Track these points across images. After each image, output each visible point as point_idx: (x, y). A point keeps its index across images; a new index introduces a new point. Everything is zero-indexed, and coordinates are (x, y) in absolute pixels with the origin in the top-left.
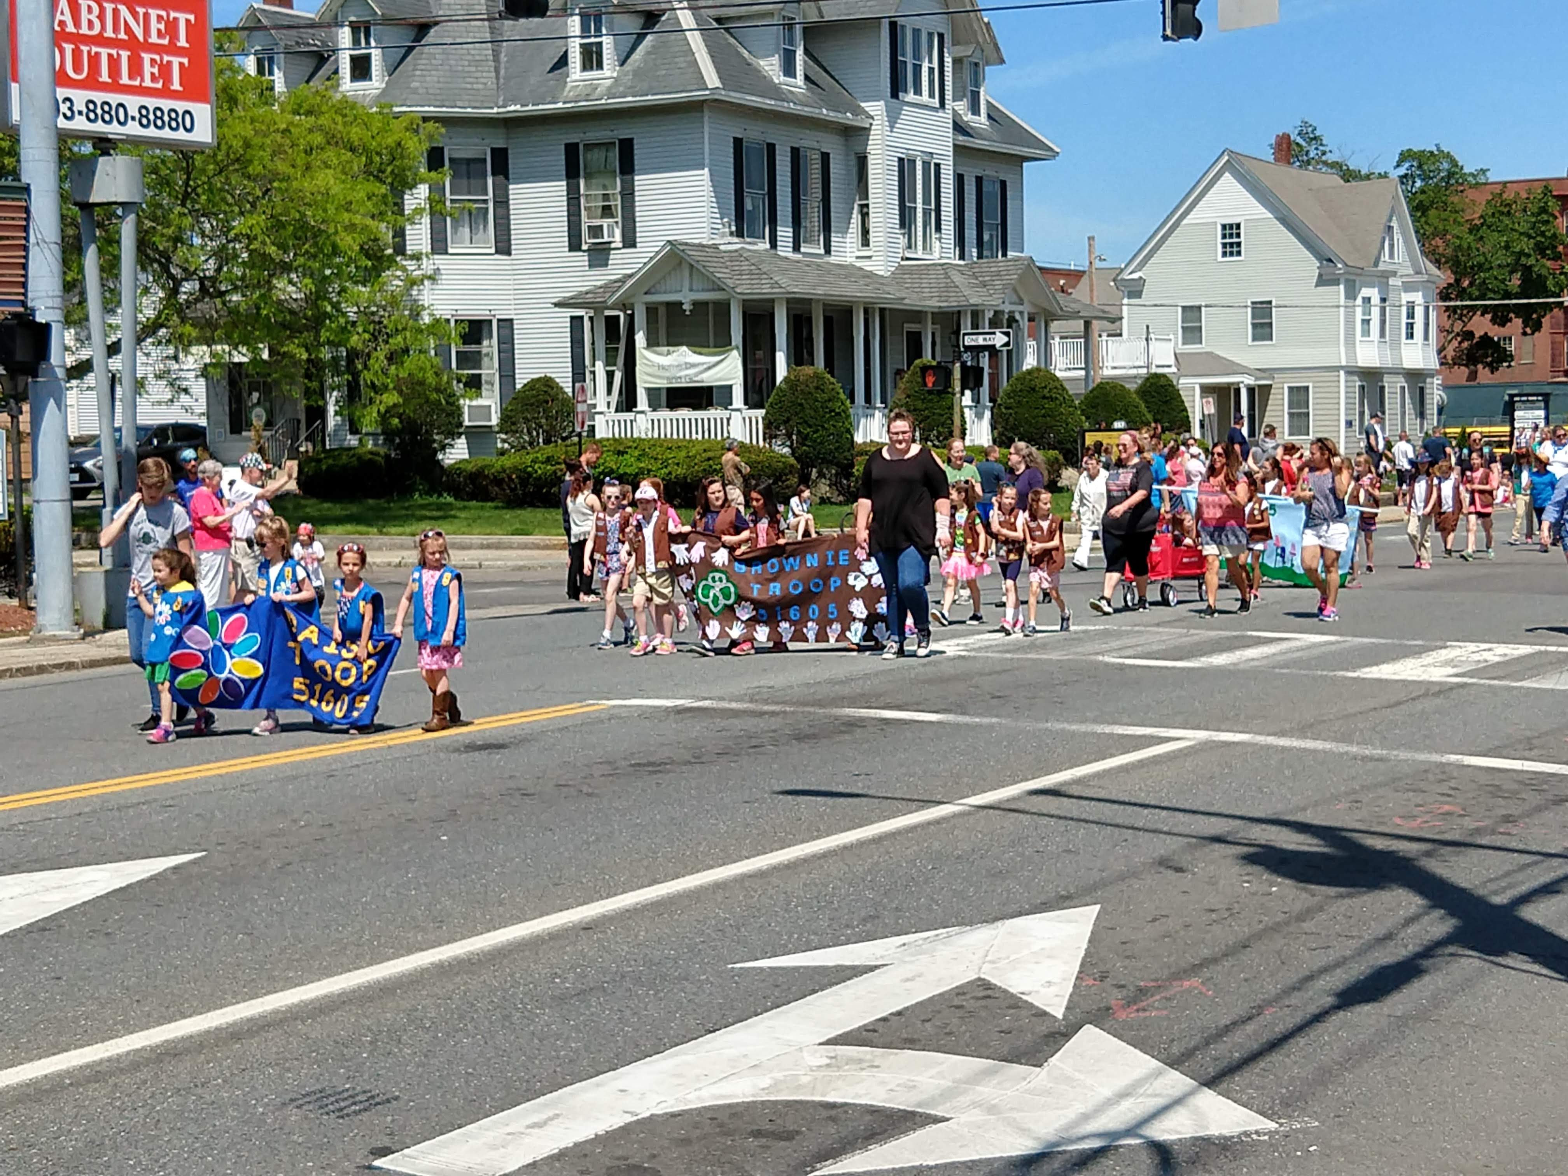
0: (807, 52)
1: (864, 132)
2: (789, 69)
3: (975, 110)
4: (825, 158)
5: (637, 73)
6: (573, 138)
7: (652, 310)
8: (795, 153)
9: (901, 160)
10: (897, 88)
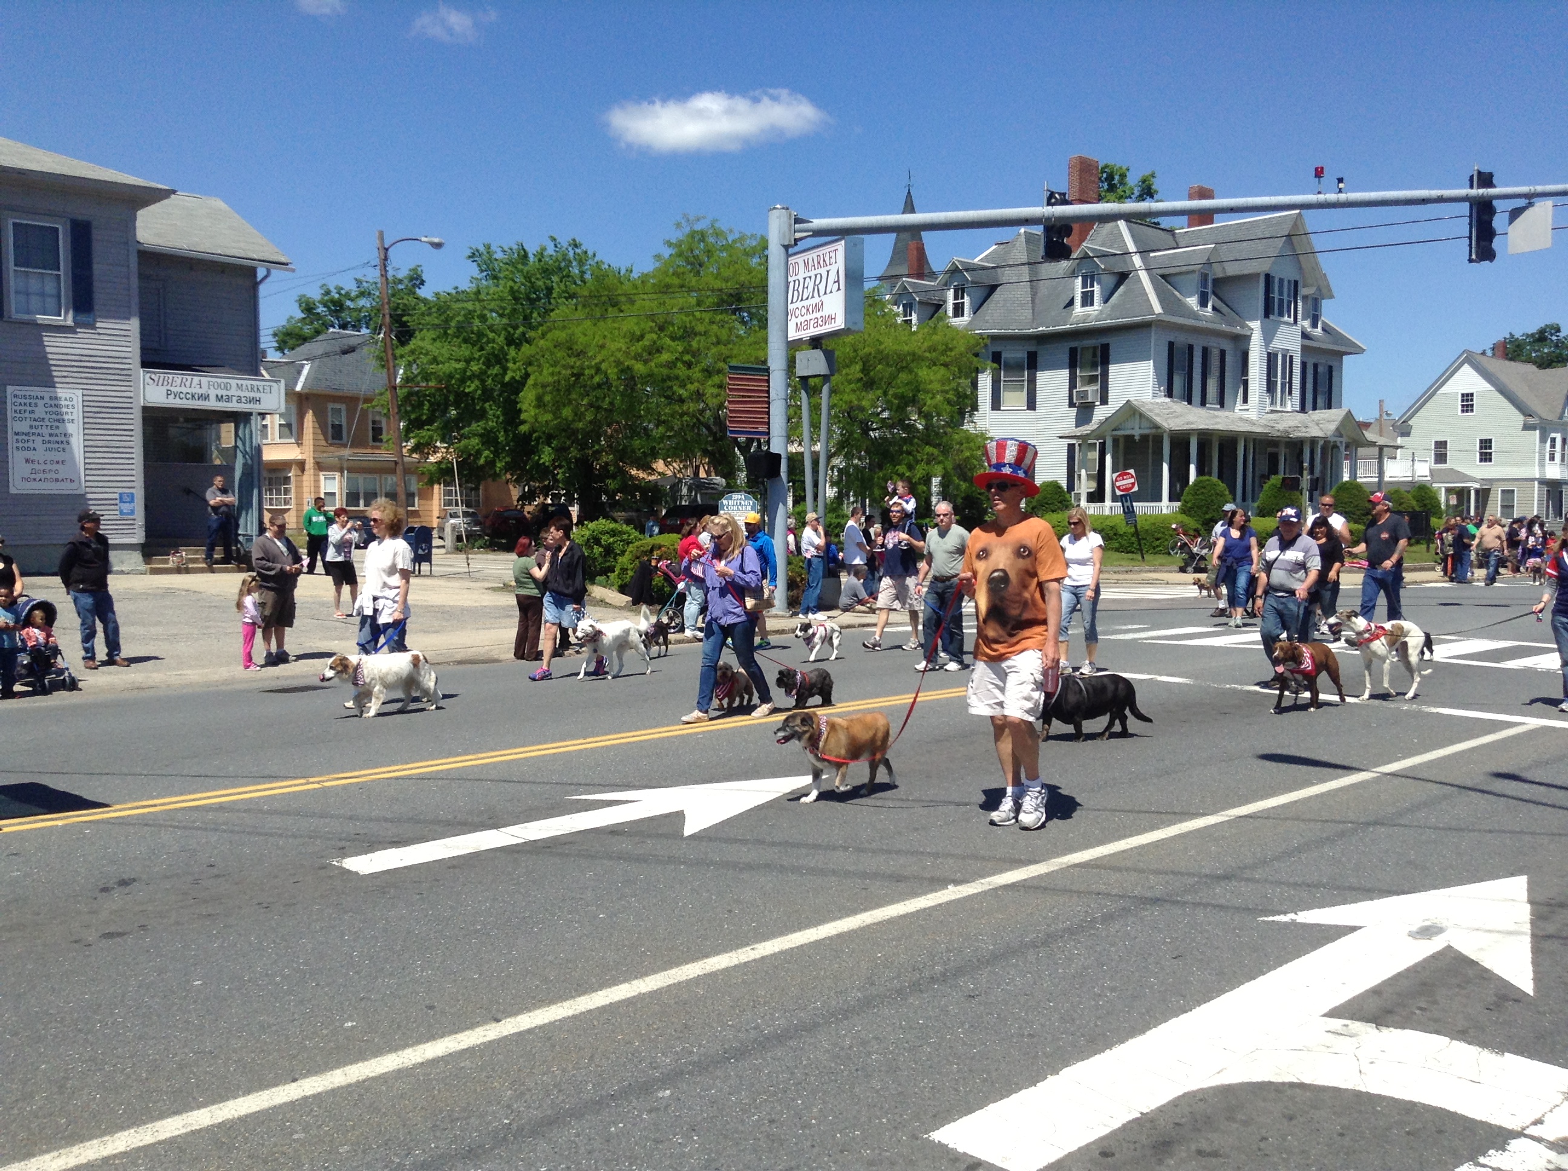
0: (1214, 293)
1: (1247, 338)
2: (1203, 303)
3: (1314, 325)
4: (1223, 353)
5: (1113, 307)
6: (1074, 344)
7: (1116, 441)
8: (1205, 351)
9: (1269, 354)
10: (1267, 313)
